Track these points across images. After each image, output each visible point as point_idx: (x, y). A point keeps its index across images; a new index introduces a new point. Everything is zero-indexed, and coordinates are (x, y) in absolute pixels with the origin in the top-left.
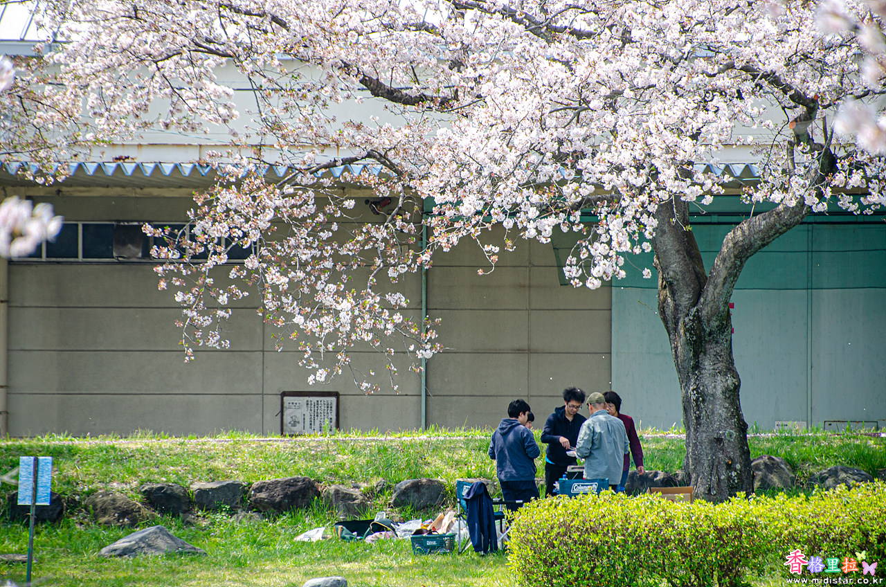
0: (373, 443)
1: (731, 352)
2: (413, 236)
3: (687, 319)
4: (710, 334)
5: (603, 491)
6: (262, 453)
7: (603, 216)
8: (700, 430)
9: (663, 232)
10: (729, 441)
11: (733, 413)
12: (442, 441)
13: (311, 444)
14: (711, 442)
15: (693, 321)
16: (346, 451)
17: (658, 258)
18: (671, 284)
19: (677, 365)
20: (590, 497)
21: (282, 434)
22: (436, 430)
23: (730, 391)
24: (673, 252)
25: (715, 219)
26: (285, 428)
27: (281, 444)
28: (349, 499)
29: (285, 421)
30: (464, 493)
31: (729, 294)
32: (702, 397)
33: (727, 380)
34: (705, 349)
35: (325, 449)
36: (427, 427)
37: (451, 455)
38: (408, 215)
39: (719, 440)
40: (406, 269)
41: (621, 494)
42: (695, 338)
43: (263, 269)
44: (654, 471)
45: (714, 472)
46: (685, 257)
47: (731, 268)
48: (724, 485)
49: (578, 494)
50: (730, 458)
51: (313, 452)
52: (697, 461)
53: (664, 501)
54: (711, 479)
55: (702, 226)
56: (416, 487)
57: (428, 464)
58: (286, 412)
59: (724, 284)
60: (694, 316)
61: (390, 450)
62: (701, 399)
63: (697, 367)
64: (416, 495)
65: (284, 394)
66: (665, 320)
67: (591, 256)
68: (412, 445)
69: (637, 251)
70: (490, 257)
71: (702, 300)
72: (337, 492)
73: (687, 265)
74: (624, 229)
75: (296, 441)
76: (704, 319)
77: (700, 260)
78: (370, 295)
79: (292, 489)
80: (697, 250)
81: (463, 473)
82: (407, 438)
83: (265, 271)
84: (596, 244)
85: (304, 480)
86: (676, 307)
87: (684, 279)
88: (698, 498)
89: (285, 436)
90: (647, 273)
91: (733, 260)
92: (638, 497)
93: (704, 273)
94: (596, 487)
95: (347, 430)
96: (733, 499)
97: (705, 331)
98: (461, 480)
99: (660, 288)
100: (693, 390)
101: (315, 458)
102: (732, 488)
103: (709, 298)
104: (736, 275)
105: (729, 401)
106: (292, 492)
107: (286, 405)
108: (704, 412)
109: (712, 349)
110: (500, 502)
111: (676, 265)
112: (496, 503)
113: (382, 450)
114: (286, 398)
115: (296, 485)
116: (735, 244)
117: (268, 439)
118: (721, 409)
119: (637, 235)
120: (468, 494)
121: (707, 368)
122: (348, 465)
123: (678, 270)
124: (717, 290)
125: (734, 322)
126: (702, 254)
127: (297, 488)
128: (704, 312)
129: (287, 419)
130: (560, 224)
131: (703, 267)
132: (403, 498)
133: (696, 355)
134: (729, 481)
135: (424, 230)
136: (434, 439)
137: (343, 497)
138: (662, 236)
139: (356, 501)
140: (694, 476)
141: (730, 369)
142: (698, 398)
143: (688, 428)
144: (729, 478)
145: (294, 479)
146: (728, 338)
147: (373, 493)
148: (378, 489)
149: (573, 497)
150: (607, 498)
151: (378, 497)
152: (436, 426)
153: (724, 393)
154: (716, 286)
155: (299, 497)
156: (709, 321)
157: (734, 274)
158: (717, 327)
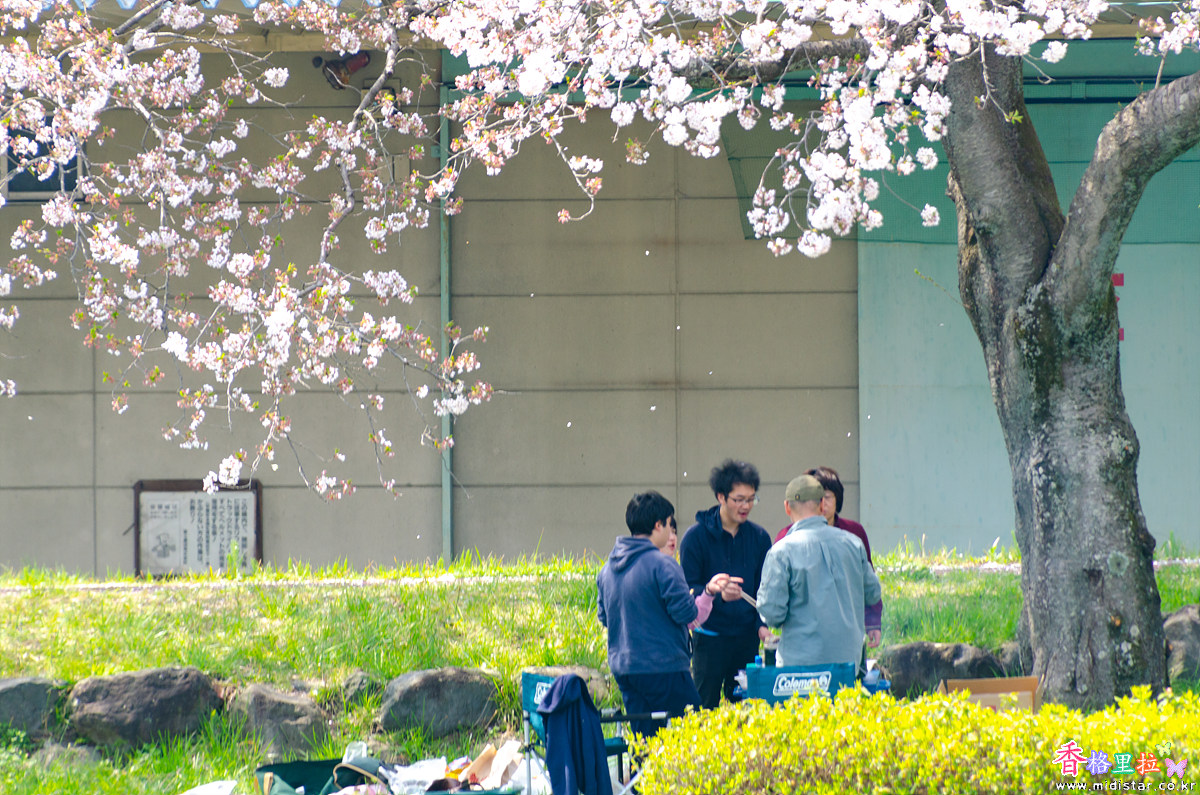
0: (338, 593)
1: (1117, 382)
2: (421, 142)
3: (1021, 311)
4: (1072, 342)
5: (843, 691)
6: (94, 615)
7: (830, 92)
8: (1054, 552)
9: (967, 121)
10: (1115, 576)
11: (1122, 515)
12: (490, 586)
13: (201, 594)
14: (1076, 579)
15: (1035, 314)
16: (279, 611)
17: (957, 178)
18: (986, 234)
19: (1002, 412)
20: (815, 704)
21: (137, 573)
22: (475, 561)
23: (1117, 466)
24: (989, 163)
25: (1079, 90)
26: (143, 560)
27: (137, 596)
28: (286, 715)
29: (144, 545)
30: (539, 698)
31: (1112, 255)
32: (1056, 480)
33: (1109, 443)
34: (1062, 375)
35: (232, 604)
36: (455, 554)
37: (508, 616)
38: (407, 94)
39: (1093, 575)
40: (406, 222)
41: (881, 696)
42: (1039, 352)
43: (82, 225)
44: (952, 645)
45: (1084, 643)
46: (1015, 174)
47: (1115, 197)
48: (1105, 673)
49: (787, 698)
50: (1117, 614)
51: (206, 613)
52: (1046, 621)
53: (975, 709)
54: (1076, 661)
55: (1052, 107)
56: (433, 687)
57: (457, 636)
58: (149, 529)
59: (1101, 232)
60: (1037, 303)
61: (373, 606)
62: (1053, 485)
63: (1044, 414)
64: (433, 704)
65: (141, 487)
66: (974, 313)
67: (805, 182)
68: (424, 595)
69: (906, 167)
70: (584, 181)
71: (1054, 268)
72: (259, 700)
73: (1020, 191)
74: (877, 120)
75: (168, 589)
76: (1059, 309)
77: (1048, 180)
78: (328, 275)
79: (162, 694)
80: (1042, 158)
81: (537, 656)
82: (411, 580)
83: (87, 231)
84: (817, 157)
85: (186, 676)
86: (999, 283)
87: (1013, 222)
88: (1049, 700)
89: (144, 578)
90: (930, 214)
91: (1119, 179)
92: (920, 700)
93: (1057, 210)
94: (827, 682)
95: (281, 565)
96: (1124, 701)
97: (1060, 335)
98: (531, 670)
99: (961, 242)
100: (1037, 466)
101: (209, 625)
102: (1121, 678)
103: (1070, 264)
104: (1126, 214)
105: (1114, 488)
106: (161, 701)
107: (145, 509)
108: (1061, 514)
109: (1078, 375)
110: (618, 717)
111: (996, 193)
112: (609, 720)
113: (358, 607)
114: (145, 496)
115: (170, 686)
116: (1123, 145)
117: (107, 585)
118: (1096, 507)
119: (905, 132)
120: (548, 701)
121: (1067, 416)
122: (282, 640)
123: (1000, 202)
124: (1087, 247)
125: (1125, 314)
126: (1051, 167)
127: (172, 692)
128: (1059, 295)
129: (148, 541)
130: (736, 112)
131: (1054, 195)
132: (404, 712)
133: (1043, 389)
134: (1115, 661)
135: (443, 129)
136: (470, 582)
137: (274, 711)
138: (963, 129)
139: (301, 720)
140: (1039, 654)
141: (1116, 418)
142: (1047, 484)
143: (1026, 549)
144: (1116, 657)
145: (164, 672)
146: (1112, 350)
147: (337, 702)
148: (350, 692)
149: (777, 705)
150: (851, 704)
151: (350, 710)
152: (474, 554)
153: (1103, 471)
154: (1083, 238)
155: (177, 713)
156: (1069, 314)
157: (1122, 211)
158: (1088, 326)
